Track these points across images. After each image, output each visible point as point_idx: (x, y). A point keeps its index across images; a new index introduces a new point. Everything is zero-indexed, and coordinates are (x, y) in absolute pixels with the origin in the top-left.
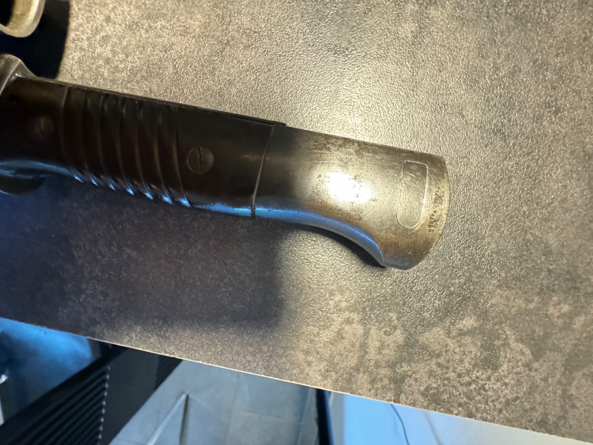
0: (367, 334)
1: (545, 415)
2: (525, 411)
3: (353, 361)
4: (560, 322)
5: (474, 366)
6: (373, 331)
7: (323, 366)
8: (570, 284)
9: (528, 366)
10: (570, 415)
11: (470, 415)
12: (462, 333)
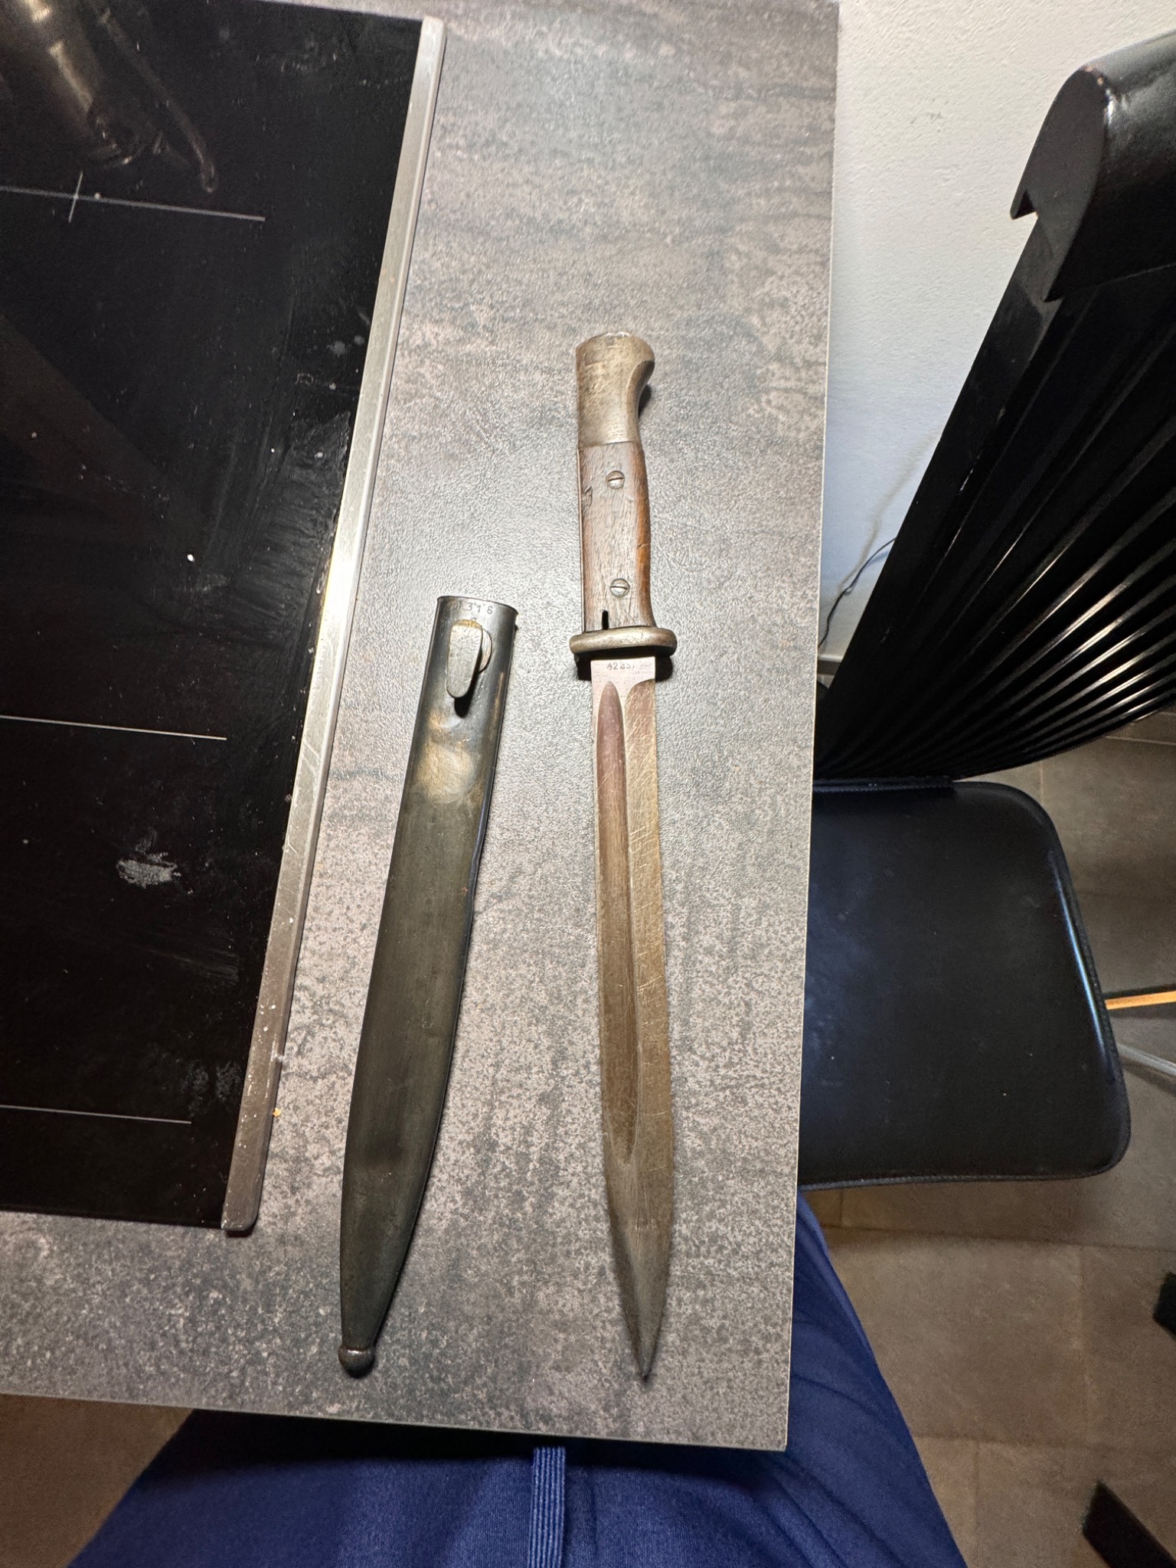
0: (776, 389)
1: (816, 263)
2: (815, 277)
3: (799, 397)
4: (745, 260)
5: (787, 313)
6: (774, 384)
7: (807, 418)
8: (716, 256)
9: (782, 278)
10: (814, 247)
11: (826, 313)
12: (764, 324)
